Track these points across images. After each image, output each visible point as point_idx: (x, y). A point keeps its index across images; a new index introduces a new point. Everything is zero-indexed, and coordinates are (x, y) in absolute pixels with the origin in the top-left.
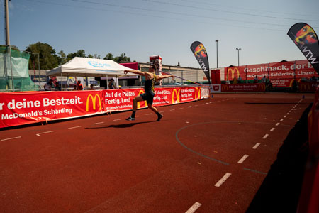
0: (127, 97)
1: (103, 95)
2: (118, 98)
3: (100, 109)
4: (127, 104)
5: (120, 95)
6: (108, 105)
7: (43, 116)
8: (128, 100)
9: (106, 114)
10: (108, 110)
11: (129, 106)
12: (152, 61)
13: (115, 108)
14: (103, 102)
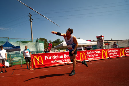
0: (97, 54)
1: (86, 53)
2: (93, 54)
3: (86, 59)
5: (93, 52)
6: (89, 57)
7: (64, 62)
8: (97, 55)
9: (88, 61)
10: (89, 59)
11: (98, 58)
12: (98, 39)
13: (92, 58)
14: (87, 56)
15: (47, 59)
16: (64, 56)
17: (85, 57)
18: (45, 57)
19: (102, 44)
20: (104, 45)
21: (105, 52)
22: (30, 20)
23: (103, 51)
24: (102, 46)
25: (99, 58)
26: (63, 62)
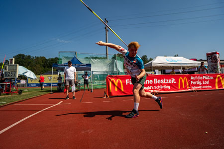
0: (207, 80)
1: (189, 78)
2: (200, 80)
3: (188, 87)
4: (207, 85)
5: (201, 78)
6: (193, 85)
7: (154, 89)
8: (207, 83)
9: (192, 91)
10: (194, 88)
11: (209, 87)
12: (209, 57)
13: (199, 87)
14: (190, 83)
15: (128, 83)
16: (155, 81)
17: (188, 84)
18: (127, 80)
19: (216, 65)
20: (219, 67)
21: (221, 78)
22: (106, 28)
23: (219, 77)
24: (215, 68)
25: (211, 87)
26: (151, 89)
